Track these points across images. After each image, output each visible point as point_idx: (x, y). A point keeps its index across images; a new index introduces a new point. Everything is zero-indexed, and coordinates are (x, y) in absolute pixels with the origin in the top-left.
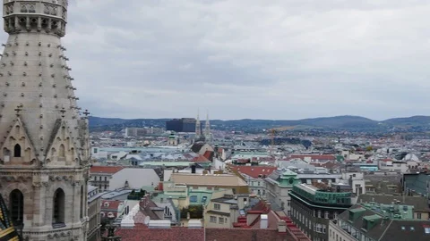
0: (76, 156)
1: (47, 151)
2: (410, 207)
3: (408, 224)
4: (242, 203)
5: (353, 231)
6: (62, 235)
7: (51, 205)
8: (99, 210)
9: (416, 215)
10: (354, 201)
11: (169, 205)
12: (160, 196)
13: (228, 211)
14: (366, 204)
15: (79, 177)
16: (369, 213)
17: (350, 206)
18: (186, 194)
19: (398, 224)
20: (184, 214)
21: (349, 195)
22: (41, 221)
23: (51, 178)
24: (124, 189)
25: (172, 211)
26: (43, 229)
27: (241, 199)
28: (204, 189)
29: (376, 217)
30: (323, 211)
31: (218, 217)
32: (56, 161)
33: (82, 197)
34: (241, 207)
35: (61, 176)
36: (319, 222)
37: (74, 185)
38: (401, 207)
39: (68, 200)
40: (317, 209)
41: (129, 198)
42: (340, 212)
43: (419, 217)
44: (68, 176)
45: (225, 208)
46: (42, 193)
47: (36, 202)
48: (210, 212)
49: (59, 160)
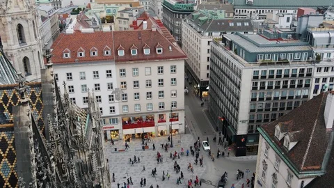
0: (25, 4)
1: (7, 3)
2: (223, 11)
3: (221, 21)
4: (135, 13)
5: (194, 25)
6: (26, 49)
7: (16, 33)
8: (57, 20)
9: (227, 14)
10: (195, 8)
11: (94, 16)
12: (89, 11)
13: (128, 17)
14: (201, 10)
15: (30, 16)
16: (201, 15)
17: (193, 11)
18: (104, 9)
19: (216, 21)
20: (103, 21)
21: (193, 5)
22: (12, 43)
23: (12, 19)
24: (70, 6)
25: (96, 19)
26: (14, 47)
27: (134, 11)
28: (114, 5)
29: (205, 18)
30: (179, 14)
31: (123, 20)
32: (13, 8)
33: (34, 27)
34: (134, 15)
35: (19, 17)
36: (177, 20)
37: (27, 21)
38: (218, 11)
39: (25, 30)
40: (176, 13)
41: (72, 14)
42: (188, 14)
43: (228, 15)
44: (23, 16)
45: (126, 16)
46: (9, 28)
47: (7, 33)
48: (118, 18)
49: (15, 7)
